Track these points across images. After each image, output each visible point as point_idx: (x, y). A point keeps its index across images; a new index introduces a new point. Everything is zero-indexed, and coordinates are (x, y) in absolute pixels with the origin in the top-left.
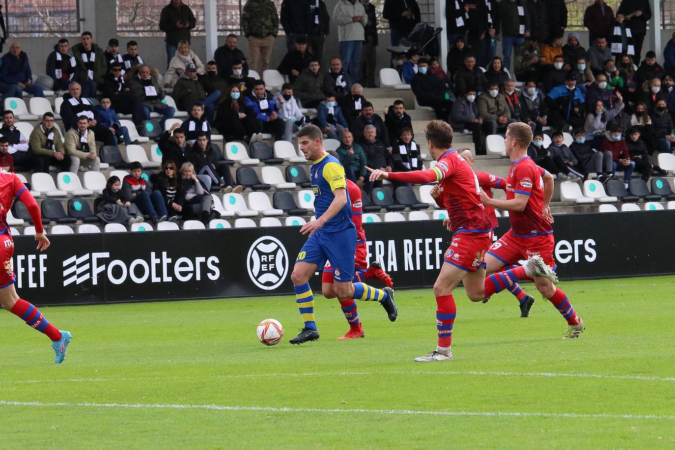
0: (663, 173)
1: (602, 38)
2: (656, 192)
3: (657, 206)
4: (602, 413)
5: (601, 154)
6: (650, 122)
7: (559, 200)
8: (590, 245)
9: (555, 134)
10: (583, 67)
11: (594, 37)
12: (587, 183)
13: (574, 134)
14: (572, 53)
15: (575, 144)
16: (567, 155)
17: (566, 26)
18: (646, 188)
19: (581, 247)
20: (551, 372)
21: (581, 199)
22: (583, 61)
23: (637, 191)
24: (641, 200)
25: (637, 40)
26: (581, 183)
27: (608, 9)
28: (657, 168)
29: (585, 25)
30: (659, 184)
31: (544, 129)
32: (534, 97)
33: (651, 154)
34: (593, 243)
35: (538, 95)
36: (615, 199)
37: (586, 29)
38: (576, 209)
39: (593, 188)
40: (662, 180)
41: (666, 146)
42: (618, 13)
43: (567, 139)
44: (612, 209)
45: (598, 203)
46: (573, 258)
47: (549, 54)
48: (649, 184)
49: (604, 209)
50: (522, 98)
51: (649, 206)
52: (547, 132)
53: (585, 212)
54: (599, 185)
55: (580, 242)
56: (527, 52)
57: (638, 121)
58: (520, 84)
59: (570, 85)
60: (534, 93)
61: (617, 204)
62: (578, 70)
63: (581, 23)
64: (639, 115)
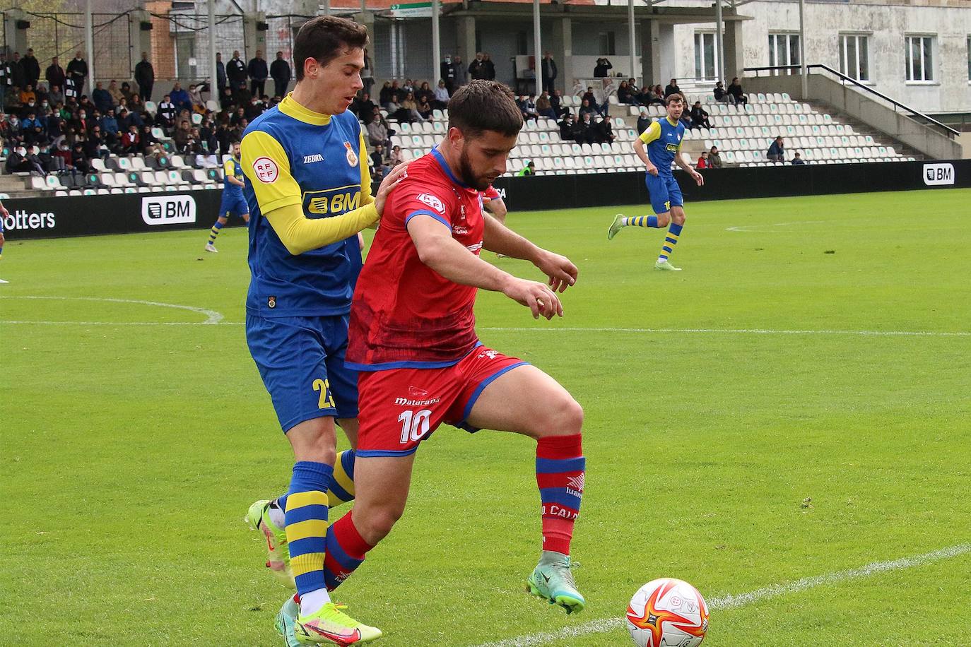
0: (96, 171)
1: (56, 85)
2: (92, 183)
3: (92, 192)
4: (67, 321)
5: (57, 158)
6: (88, 140)
7: (31, 189)
8: (51, 217)
9: (29, 148)
10: (46, 105)
11: (52, 85)
12: (49, 178)
13: (40, 147)
14: (41, 96)
15: (40, 154)
16: (36, 159)
17: (38, 79)
18: (85, 180)
19: (45, 218)
20: (34, 296)
21: (45, 188)
22: (46, 101)
23: (79, 183)
24: (82, 188)
25: (78, 88)
26: (45, 177)
27: (60, 69)
28: (93, 168)
29: (47, 79)
30: (93, 178)
31: (22, 143)
32: (16, 124)
33: (88, 159)
34: (53, 216)
35: (18, 122)
36: (66, 188)
37: (47, 81)
38: (41, 194)
39: (52, 181)
40: (95, 176)
41: (97, 153)
42: (68, 72)
43: (36, 151)
44: (64, 194)
45: (55, 190)
46: (40, 225)
47: (25, 97)
48: (86, 178)
49: (59, 194)
50: (8, 124)
51: (88, 192)
52: (23, 146)
53: (47, 196)
54: (56, 180)
55: (44, 215)
56: (12, 95)
57: (80, 139)
58: (7, 115)
59: (32, 118)
60: (15, 121)
61: (67, 191)
62: (42, 106)
63: (45, 77)
64: (80, 135)
